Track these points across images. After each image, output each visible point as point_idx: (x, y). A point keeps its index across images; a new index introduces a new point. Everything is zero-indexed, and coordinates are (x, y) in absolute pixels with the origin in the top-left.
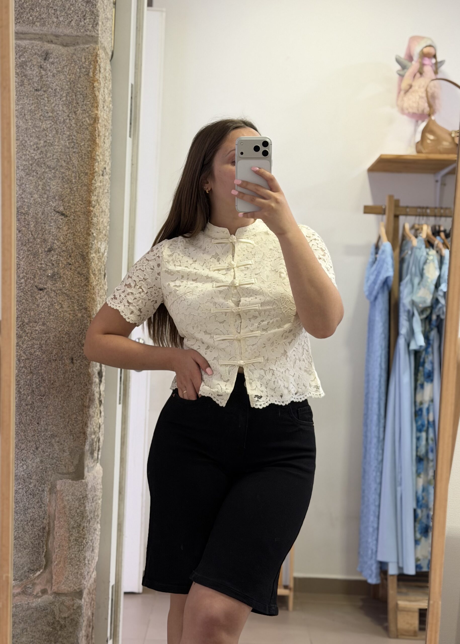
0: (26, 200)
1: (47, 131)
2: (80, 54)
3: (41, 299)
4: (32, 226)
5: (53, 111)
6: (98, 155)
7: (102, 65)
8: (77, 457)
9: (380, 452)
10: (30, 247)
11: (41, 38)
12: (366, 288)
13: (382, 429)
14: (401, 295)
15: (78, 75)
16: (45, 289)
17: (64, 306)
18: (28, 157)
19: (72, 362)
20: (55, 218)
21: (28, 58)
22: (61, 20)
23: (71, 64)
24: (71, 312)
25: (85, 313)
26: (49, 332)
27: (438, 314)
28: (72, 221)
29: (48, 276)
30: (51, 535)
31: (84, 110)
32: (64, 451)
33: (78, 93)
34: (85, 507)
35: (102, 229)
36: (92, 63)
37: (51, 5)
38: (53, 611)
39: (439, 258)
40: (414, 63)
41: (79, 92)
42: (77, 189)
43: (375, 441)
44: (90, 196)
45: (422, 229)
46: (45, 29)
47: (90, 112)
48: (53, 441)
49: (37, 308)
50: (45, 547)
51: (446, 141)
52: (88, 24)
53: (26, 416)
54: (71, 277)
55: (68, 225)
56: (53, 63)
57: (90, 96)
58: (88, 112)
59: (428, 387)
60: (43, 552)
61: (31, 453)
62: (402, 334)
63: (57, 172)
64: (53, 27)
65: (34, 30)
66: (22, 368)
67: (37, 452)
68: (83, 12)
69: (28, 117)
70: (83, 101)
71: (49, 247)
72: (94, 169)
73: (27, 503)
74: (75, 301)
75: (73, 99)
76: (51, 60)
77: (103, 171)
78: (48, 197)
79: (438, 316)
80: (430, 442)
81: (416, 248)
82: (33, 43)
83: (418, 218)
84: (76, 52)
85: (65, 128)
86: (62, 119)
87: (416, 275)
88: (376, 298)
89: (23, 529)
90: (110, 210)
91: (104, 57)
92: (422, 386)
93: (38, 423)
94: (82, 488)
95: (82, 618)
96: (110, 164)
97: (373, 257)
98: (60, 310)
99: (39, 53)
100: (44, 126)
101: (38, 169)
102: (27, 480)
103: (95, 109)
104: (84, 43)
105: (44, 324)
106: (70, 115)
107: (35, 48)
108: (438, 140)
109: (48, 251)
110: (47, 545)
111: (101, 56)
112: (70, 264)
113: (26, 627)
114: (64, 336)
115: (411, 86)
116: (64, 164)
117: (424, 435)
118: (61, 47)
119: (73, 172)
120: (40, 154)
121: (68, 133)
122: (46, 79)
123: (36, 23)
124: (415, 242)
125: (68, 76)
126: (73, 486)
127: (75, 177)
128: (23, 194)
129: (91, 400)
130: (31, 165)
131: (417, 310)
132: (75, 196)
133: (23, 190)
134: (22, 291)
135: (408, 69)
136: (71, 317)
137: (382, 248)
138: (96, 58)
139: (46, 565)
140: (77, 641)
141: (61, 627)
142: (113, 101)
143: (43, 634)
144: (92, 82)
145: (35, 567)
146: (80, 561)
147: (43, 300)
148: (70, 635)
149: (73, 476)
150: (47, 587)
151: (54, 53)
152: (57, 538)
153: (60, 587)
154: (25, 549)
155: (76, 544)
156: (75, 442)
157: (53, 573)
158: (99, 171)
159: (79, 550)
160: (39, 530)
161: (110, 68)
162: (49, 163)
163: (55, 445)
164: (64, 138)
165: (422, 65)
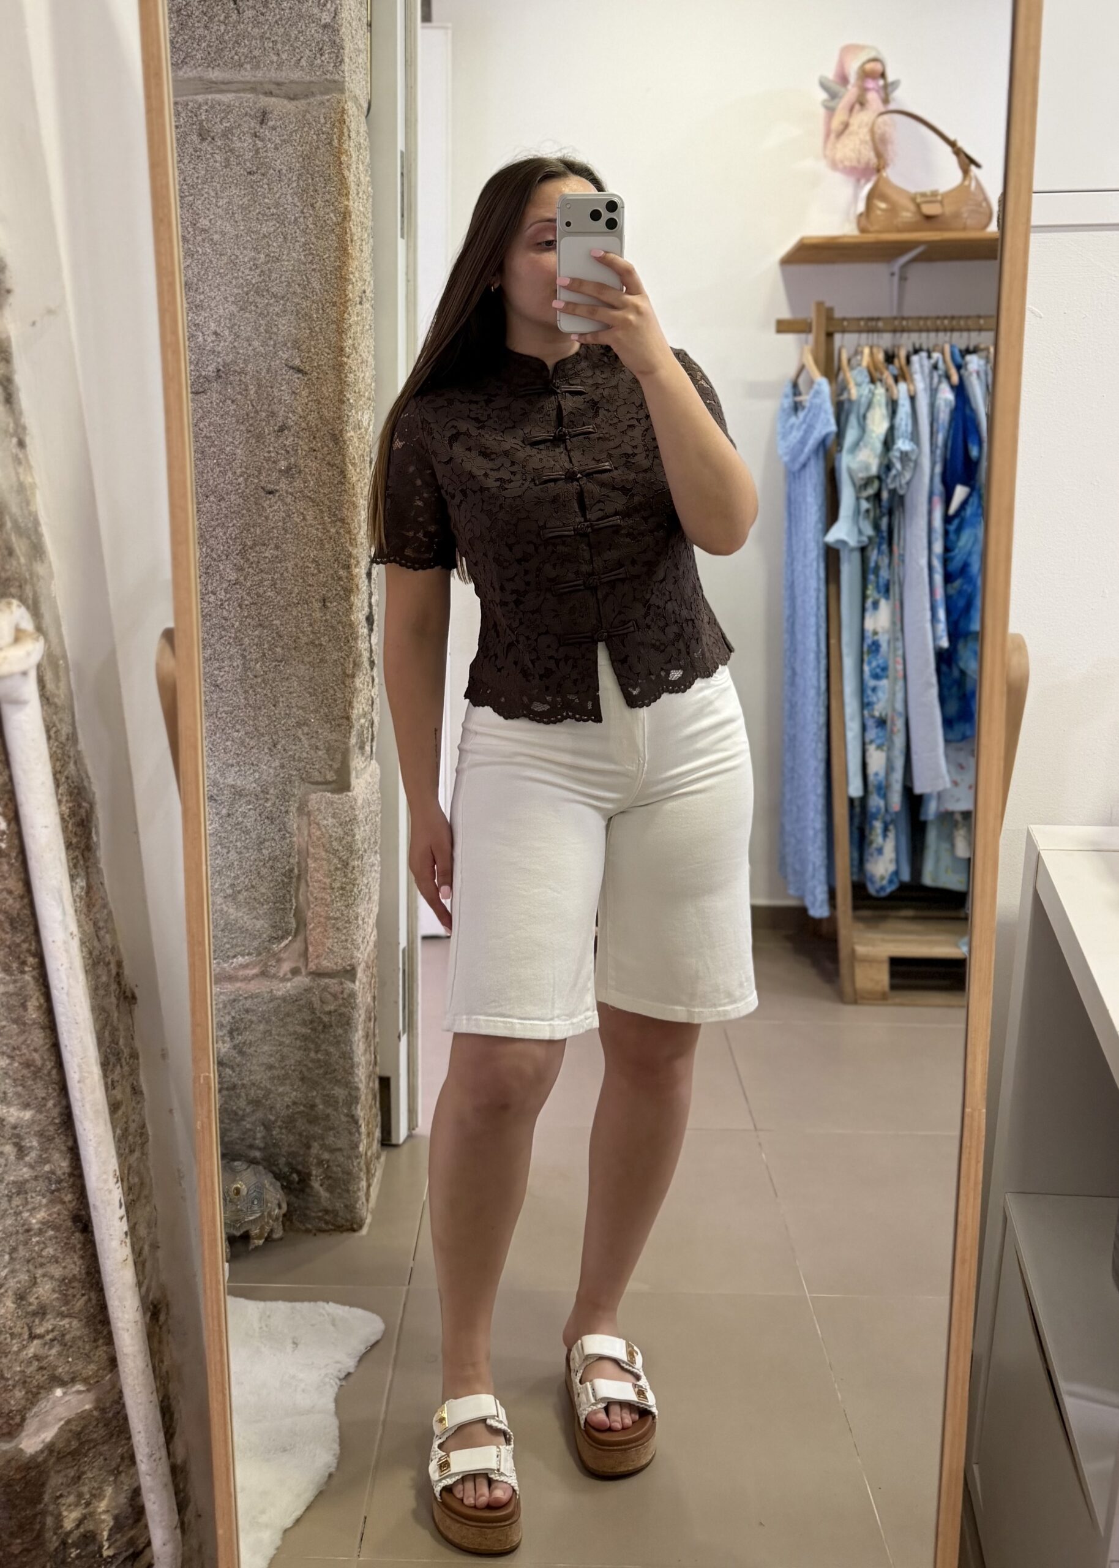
1: (270, 239)
2: (317, 111)
3: (270, 507)
4: (252, 392)
5: (277, 205)
6: (352, 273)
7: (353, 126)
8: (339, 756)
10: (251, 425)
11: (253, 88)
15: (314, 144)
16: (277, 491)
17: (308, 517)
19: (324, 605)
20: (287, 377)
21: (235, 122)
22: (284, 58)
23: (303, 128)
24: (319, 527)
26: (285, 560)
28: (315, 381)
29: (280, 471)
30: (303, 881)
31: (327, 201)
32: (317, 748)
33: (316, 175)
34: (354, 836)
35: (362, 390)
36: (337, 124)
37: (268, 35)
38: (311, 1003)
41: (318, 172)
42: (320, 329)
44: (341, 340)
46: (259, 74)
47: (336, 204)
48: (300, 732)
49: (264, 523)
50: (294, 901)
51: (906, 210)
52: (328, 62)
53: (255, 695)
54: (317, 470)
55: (309, 388)
56: (274, 128)
57: (336, 179)
58: (333, 204)
60: (291, 909)
61: (266, 753)
64: (273, 70)
65: (241, 76)
66: (246, 617)
67: (275, 751)
68: (318, 42)
69: (238, 217)
70: (325, 187)
71: (281, 424)
72: (346, 296)
73: (263, 832)
74: (325, 509)
75: (308, 185)
76: (271, 123)
77: (361, 297)
78: (275, 345)
82: (241, 98)
84: (310, 109)
85: (298, 231)
86: (293, 218)
89: (259, 873)
90: (375, 357)
91: (356, 113)
93: (274, 706)
94: (348, 806)
95: (358, 1012)
96: (372, 282)
97: (789, 400)
98: (303, 524)
99: (252, 113)
100: (264, 230)
101: (258, 300)
102: (262, 796)
103: (343, 199)
104: (322, 93)
105: (277, 547)
106: (305, 211)
107: (245, 104)
108: (893, 209)
109: (279, 431)
110: (297, 897)
111: (350, 112)
112: (315, 450)
113: (269, 1028)
114: (310, 565)
116: (299, 291)
118: (286, 102)
119: (313, 302)
120: (260, 275)
121: (303, 240)
122: (265, 154)
123: (245, 66)
125: (299, 148)
126: (332, 803)
127: (317, 310)
129: (357, 665)
130: (247, 294)
132: (317, 340)
133: (235, 334)
134: (240, 497)
136: (320, 535)
138: (342, 116)
139: (297, 930)
140: (351, 1049)
141: (324, 1026)
142: (373, 182)
143: (296, 1039)
144: (337, 155)
145: (280, 933)
146: (348, 922)
147: (274, 509)
148: (339, 1039)
149: (333, 786)
150: (301, 964)
151: (275, 113)
152: (313, 886)
153: (319, 963)
154: (263, 905)
155: (342, 895)
156: (334, 733)
157: (309, 941)
158: (354, 298)
159: (346, 903)
160: (284, 875)
161: (366, 129)
162: (274, 290)
163: (303, 738)
164: (297, 248)
165: (864, 91)
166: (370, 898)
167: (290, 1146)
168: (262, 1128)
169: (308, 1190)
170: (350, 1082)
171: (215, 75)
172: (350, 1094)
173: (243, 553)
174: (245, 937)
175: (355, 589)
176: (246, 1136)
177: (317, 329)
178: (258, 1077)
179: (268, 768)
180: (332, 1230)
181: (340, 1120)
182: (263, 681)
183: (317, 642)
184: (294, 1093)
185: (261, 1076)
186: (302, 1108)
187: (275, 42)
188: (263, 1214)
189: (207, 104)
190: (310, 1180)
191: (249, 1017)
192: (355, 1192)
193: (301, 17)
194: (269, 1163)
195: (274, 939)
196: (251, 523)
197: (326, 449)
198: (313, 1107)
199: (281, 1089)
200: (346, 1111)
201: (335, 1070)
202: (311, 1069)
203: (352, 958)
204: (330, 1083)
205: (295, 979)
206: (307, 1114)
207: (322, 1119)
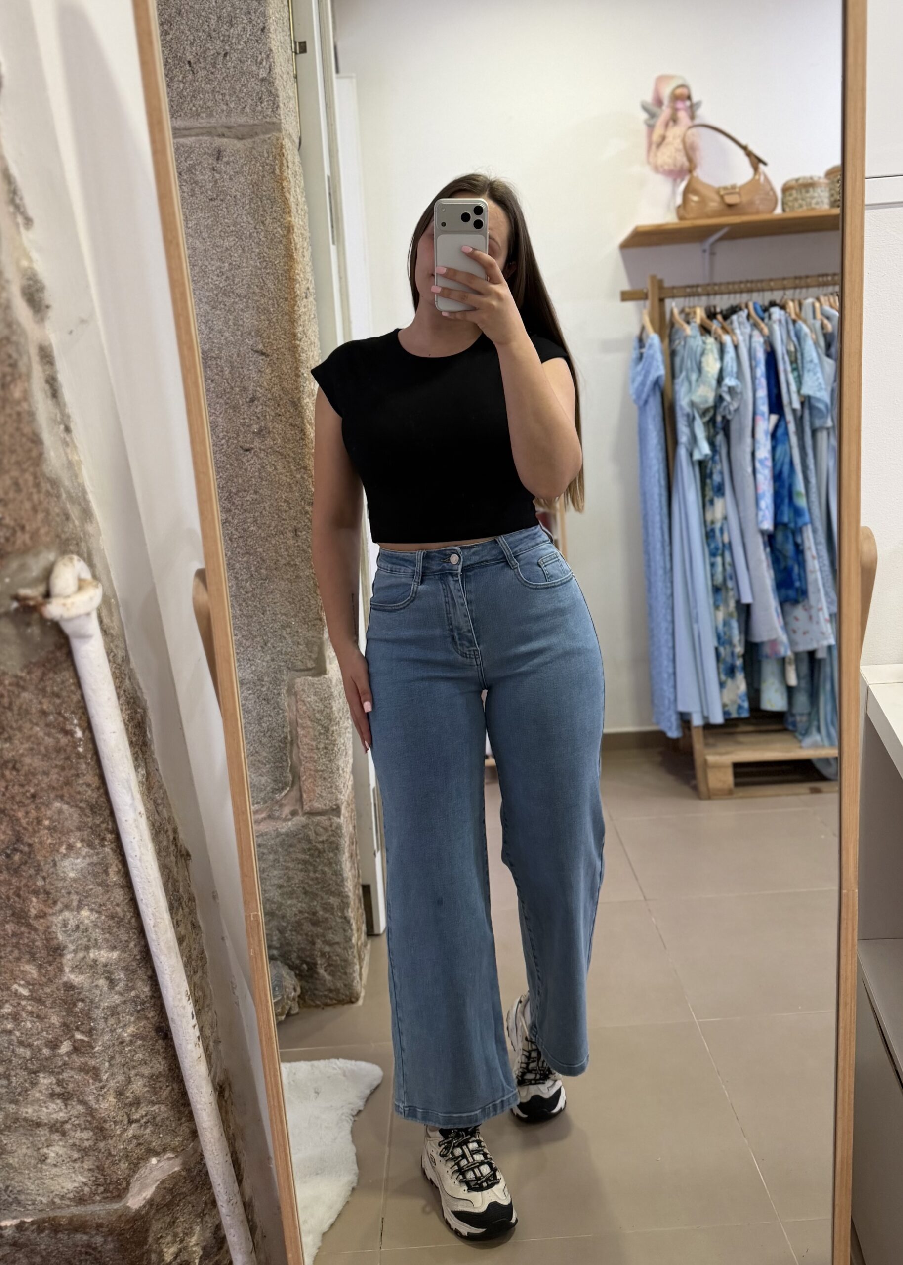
0: (216, 341)
1: (232, 251)
2: (261, 147)
3: (248, 461)
4: (227, 373)
5: (235, 224)
6: (298, 274)
7: (290, 158)
8: (316, 649)
9: (669, 585)
11: (209, 132)
12: (632, 391)
13: (668, 558)
14: (677, 397)
15: (261, 174)
16: (252, 448)
17: (278, 467)
18: (211, 286)
19: (296, 535)
20: (253, 359)
21: (196, 160)
22: (232, 106)
23: (251, 161)
24: (288, 474)
25: (304, 473)
26: (263, 502)
27: (723, 414)
28: (275, 361)
29: (254, 433)
30: (295, 745)
31: (274, 218)
32: (299, 643)
33: (264, 198)
34: (331, 708)
36: (277, 157)
37: (218, 89)
38: (308, 836)
39: (718, 346)
40: (664, 108)
41: (265, 196)
42: (277, 320)
43: (660, 572)
44: (294, 327)
45: (695, 313)
46: (213, 121)
47: (282, 220)
48: (284, 632)
49: (245, 474)
50: (289, 760)
51: (713, 200)
52: (267, 108)
53: (248, 607)
54: (282, 430)
55: (271, 366)
56: (228, 163)
57: (280, 200)
58: (279, 221)
59: (719, 503)
60: (287, 766)
61: (259, 650)
62: (681, 443)
65: (200, 123)
66: (236, 548)
67: (266, 648)
68: (258, 93)
69: (205, 235)
70: (272, 208)
71: (251, 396)
72: (295, 292)
73: (262, 711)
74: (291, 460)
75: (258, 206)
76: (225, 159)
77: (306, 293)
78: (242, 334)
79: (724, 417)
80: (728, 568)
81: (691, 337)
82: (200, 140)
83: (687, 299)
84: (255, 145)
85: (253, 244)
86: (248, 233)
87: (692, 370)
88: (646, 402)
89: (261, 742)
90: (320, 339)
91: (291, 147)
92: (712, 502)
93: (263, 614)
94: (325, 685)
95: (343, 839)
96: (313, 281)
97: (637, 351)
98: (274, 473)
99: (210, 152)
100: (226, 244)
101: (226, 299)
102: (258, 683)
103: (288, 215)
104: (264, 133)
105: (256, 492)
106: (257, 227)
107: (204, 145)
108: (703, 201)
109: (250, 402)
110: (291, 758)
111: (286, 147)
112: (279, 415)
113: (277, 857)
114: (282, 504)
115: (663, 138)
116: (257, 290)
117: (719, 560)
118: (236, 142)
119: (269, 299)
120: (226, 280)
121: (257, 250)
122: (222, 184)
123: (201, 115)
124: (691, 330)
125: (249, 178)
126: (313, 684)
127: (273, 305)
128: (210, 333)
130: (217, 296)
131: (698, 412)
133: (209, 328)
134: (224, 455)
136: (288, 480)
137: (647, 343)
138: (281, 150)
139: (293, 782)
140: (341, 867)
141: (319, 852)
142: (308, 201)
143: (298, 864)
144: (279, 181)
145: (280, 785)
146: (332, 772)
147: (251, 462)
148: (331, 860)
149: (313, 671)
150: (298, 807)
151: (228, 150)
152: (303, 748)
153: (312, 806)
154: (265, 765)
155: (326, 753)
156: (311, 632)
157: (303, 790)
158: (301, 294)
159: (329, 759)
160: (281, 741)
161: (299, 159)
162: (238, 291)
163: (287, 637)
164: (254, 257)
165: (675, 110)
166: (346, 753)
167: (299, 944)
168: (277, 932)
169: (316, 976)
170: (342, 892)
171: (178, 123)
172: (342, 901)
173: (229, 498)
174: (254, 790)
178: (272, 895)
179: (262, 662)
180: (335, 1004)
181: (336, 921)
182: (253, 596)
183: (292, 563)
184: (300, 904)
186: (306, 915)
187: (224, 95)
188: (282, 998)
190: (316, 967)
192: (351, 974)
193: (242, 73)
194: (285, 958)
195: (274, 791)
196: (234, 474)
197: (288, 413)
198: (314, 913)
199: (289, 902)
201: (330, 884)
202: (312, 885)
203: (337, 799)
204: (326, 894)
205: (294, 819)
206: (311, 919)
207: (322, 921)
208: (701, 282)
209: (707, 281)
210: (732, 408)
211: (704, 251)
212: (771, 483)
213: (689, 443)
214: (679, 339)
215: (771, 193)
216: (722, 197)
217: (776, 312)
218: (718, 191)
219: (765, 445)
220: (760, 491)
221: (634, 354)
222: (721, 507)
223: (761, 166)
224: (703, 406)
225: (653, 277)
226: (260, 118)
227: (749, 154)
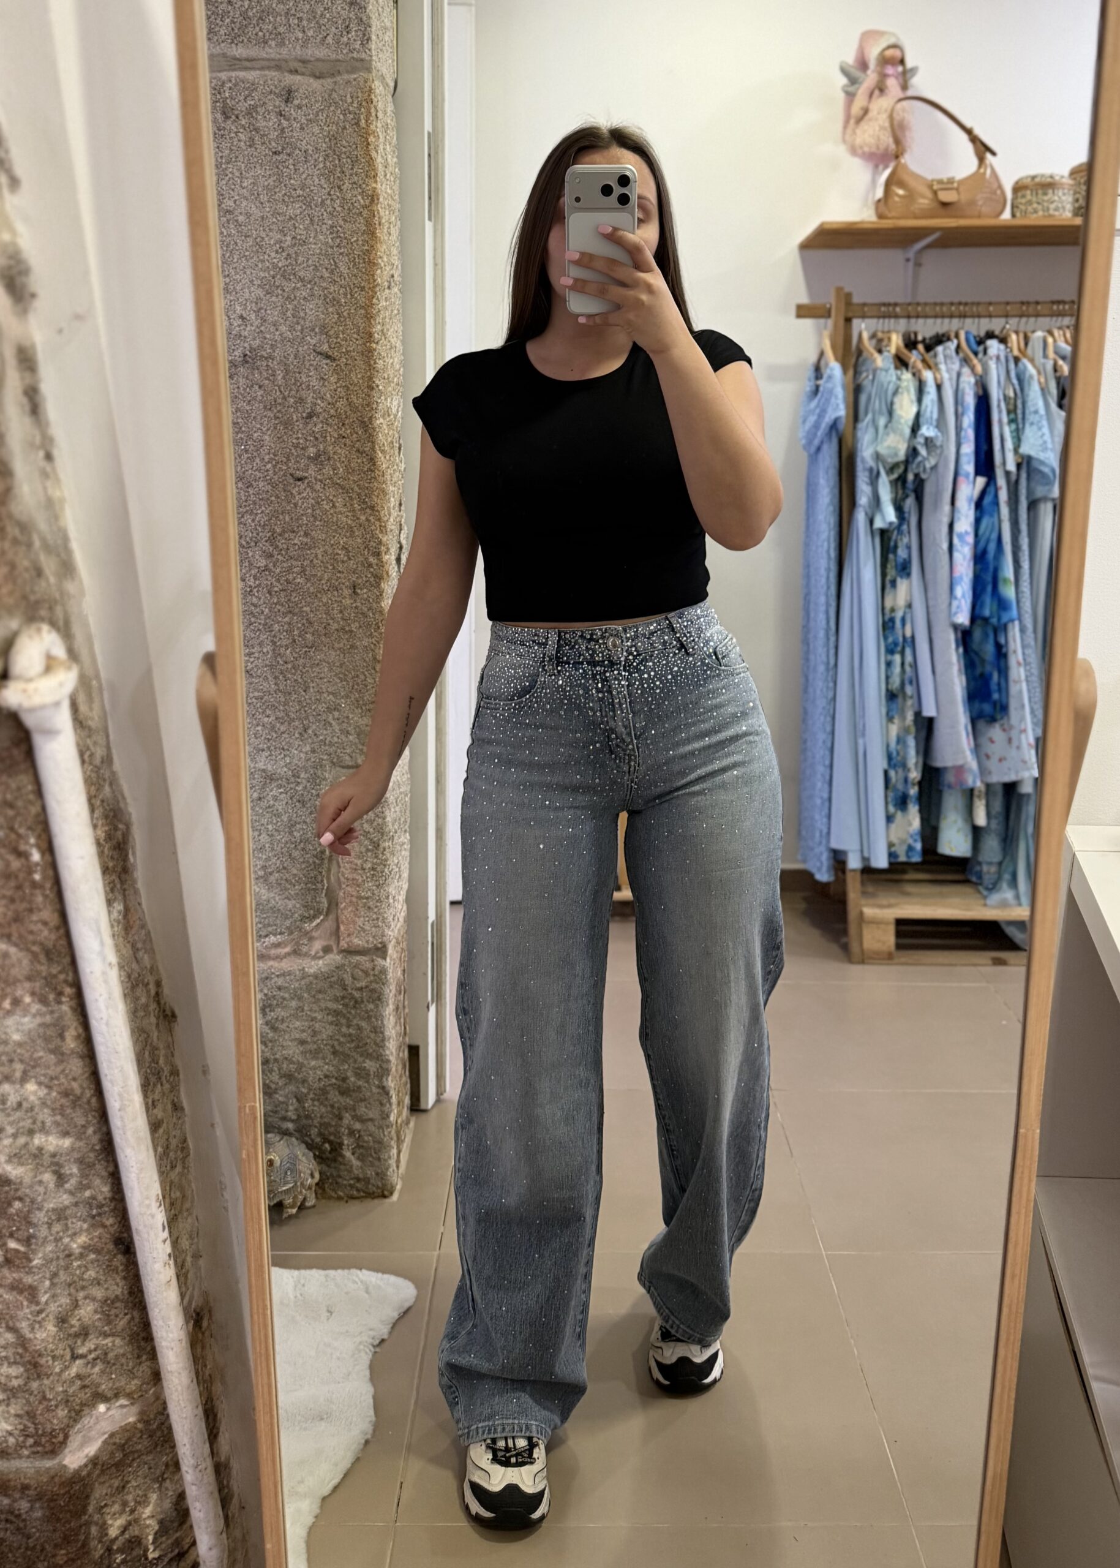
0: (268, 336)
1: (297, 221)
2: (344, 90)
3: (300, 494)
4: (279, 378)
5: (303, 187)
6: (381, 257)
7: (380, 106)
9: (832, 685)
10: (279, 411)
11: (278, 65)
12: (801, 434)
13: (832, 652)
14: (859, 445)
15: (341, 124)
16: (306, 478)
17: (337, 504)
19: (355, 592)
20: (315, 363)
21: (259, 100)
22: (309, 35)
23: (329, 107)
24: (349, 514)
25: (370, 515)
26: (315, 547)
27: (916, 471)
28: (343, 367)
29: (309, 458)
30: (334, 862)
31: (355, 183)
32: (348, 732)
33: (343, 156)
34: (384, 818)
35: (392, 376)
36: (364, 103)
37: (293, 12)
38: (343, 980)
39: (917, 383)
40: (869, 72)
41: (345, 153)
42: (349, 314)
43: (821, 668)
44: (370, 325)
45: (889, 339)
46: (284, 51)
47: (364, 186)
48: (331, 717)
49: (294, 510)
50: (325, 881)
51: (924, 197)
52: (355, 40)
53: (286, 681)
54: (346, 457)
55: (337, 374)
56: (299, 107)
57: (363, 160)
58: (361, 187)
59: (902, 585)
60: (323, 889)
61: (297, 738)
62: (860, 506)
63: (316, 288)
65: (267, 53)
66: (276, 604)
67: (306, 736)
68: (345, 19)
69: (264, 198)
70: (352, 169)
71: (309, 410)
72: (375, 281)
73: (295, 815)
74: (354, 496)
75: (335, 166)
76: (296, 102)
77: (390, 282)
78: (302, 330)
80: (909, 669)
81: (881, 369)
82: (266, 76)
83: (881, 321)
84: (336, 88)
85: (325, 213)
86: (320, 200)
87: (881, 413)
88: (819, 449)
89: (291, 855)
90: (403, 342)
91: (383, 93)
92: (894, 583)
93: (305, 691)
95: (389, 987)
96: (400, 267)
97: (812, 383)
98: (332, 511)
99: (277, 91)
100: (291, 212)
101: (285, 283)
102: (292, 780)
103: (371, 181)
104: (348, 72)
105: (306, 534)
106: (332, 193)
107: (270, 82)
108: (911, 196)
109: (307, 418)
110: (329, 878)
111: (377, 91)
112: (344, 437)
113: (301, 1005)
114: (340, 552)
115: (866, 111)
116: (327, 275)
117: (897, 658)
118: (312, 80)
119: (341, 286)
120: (286, 259)
121: (330, 222)
122: (290, 134)
123: (270, 42)
124: (880, 361)
125: (325, 128)
127: (345, 294)
128: (262, 325)
130: (273, 278)
131: (884, 468)
133: (262, 318)
134: (269, 484)
135: (861, 83)
136: (350, 522)
137: (826, 373)
138: (369, 95)
139: (328, 909)
140: (382, 1023)
141: (356, 1002)
142: (400, 163)
143: (328, 1014)
144: (365, 136)
145: (312, 912)
146: (379, 901)
147: (303, 496)
148: (371, 1013)
150: (332, 943)
151: (301, 91)
152: (344, 867)
153: (351, 941)
154: (294, 886)
155: (374, 875)
157: (340, 920)
158: (382, 283)
159: (378, 883)
160: (316, 856)
161: (392, 108)
162: (301, 274)
163: (334, 723)
164: (324, 230)
165: (883, 76)
166: (400, 876)
167: (321, 1117)
168: (295, 1100)
169: (340, 1159)
170: (381, 1055)
171: (239, 51)
172: (381, 1066)
173: (272, 540)
174: (277, 917)
175: (385, 576)
176: (279, 1109)
177: (345, 314)
178: (291, 1052)
179: (299, 754)
180: (363, 1197)
181: (371, 1091)
182: (294, 667)
183: (347, 629)
184: (327, 1067)
185: (293, 1051)
186: (334, 1081)
187: (300, 19)
188: (296, 1185)
189: (230, 81)
190: (342, 1149)
191: (282, 994)
192: (386, 1160)
194: (302, 1134)
195: (303, 919)
196: (280, 510)
197: (355, 436)
198: (344, 1080)
199: (313, 1063)
200: (377, 1083)
201: (367, 1044)
202: (342, 1043)
203: (383, 936)
204: (362, 1055)
205: (326, 957)
206: (339, 1086)
207: (354, 1090)
208: (900, 300)
209: (909, 300)
210: (928, 465)
211: (908, 260)
212: (972, 564)
213: (870, 506)
214: (867, 371)
215: (999, 192)
216: (935, 193)
217: (993, 346)
218: (930, 186)
219: (967, 516)
220: (956, 574)
221: (808, 387)
222: (904, 591)
223: (988, 156)
224: (891, 460)
225: (839, 290)
226: (344, 52)
227: (974, 139)
